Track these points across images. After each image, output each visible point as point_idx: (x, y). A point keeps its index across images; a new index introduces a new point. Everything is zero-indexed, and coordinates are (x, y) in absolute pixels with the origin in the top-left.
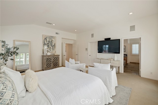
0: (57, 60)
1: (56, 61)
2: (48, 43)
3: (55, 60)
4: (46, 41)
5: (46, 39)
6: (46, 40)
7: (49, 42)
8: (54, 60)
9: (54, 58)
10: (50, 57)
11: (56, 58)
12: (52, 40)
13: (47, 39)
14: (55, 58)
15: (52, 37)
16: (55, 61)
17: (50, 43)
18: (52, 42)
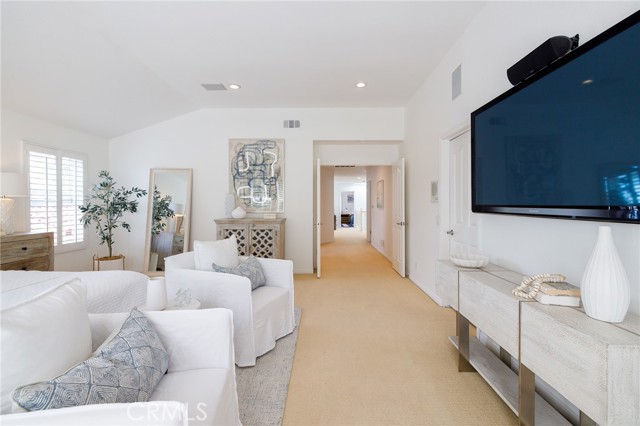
0: (270, 242)
1: (266, 246)
2: (252, 168)
3: (262, 242)
4: (241, 164)
5: (241, 154)
6: (244, 159)
7: (255, 165)
8: (255, 242)
9: (258, 234)
10: (239, 228)
11: (267, 234)
12: (267, 155)
13: (247, 154)
14: (262, 234)
15: (268, 141)
16: (263, 246)
17: (258, 168)
18: (268, 162)
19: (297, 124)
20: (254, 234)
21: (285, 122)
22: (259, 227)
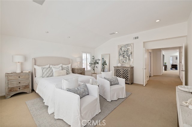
0: (127, 73)
1: (127, 74)
2: (124, 52)
3: (125, 73)
4: (121, 51)
5: (121, 49)
6: (122, 50)
7: (125, 51)
8: (123, 73)
9: (124, 71)
10: (119, 69)
11: (127, 71)
12: (128, 48)
13: (122, 49)
14: (125, 71)
15: (128, 44)
16: (126, 74)
17: (125, 52)
18: (128, 50)
19: (138, 38)
20: (123, 71)
21: (134, 38)
22: (125, 69)
